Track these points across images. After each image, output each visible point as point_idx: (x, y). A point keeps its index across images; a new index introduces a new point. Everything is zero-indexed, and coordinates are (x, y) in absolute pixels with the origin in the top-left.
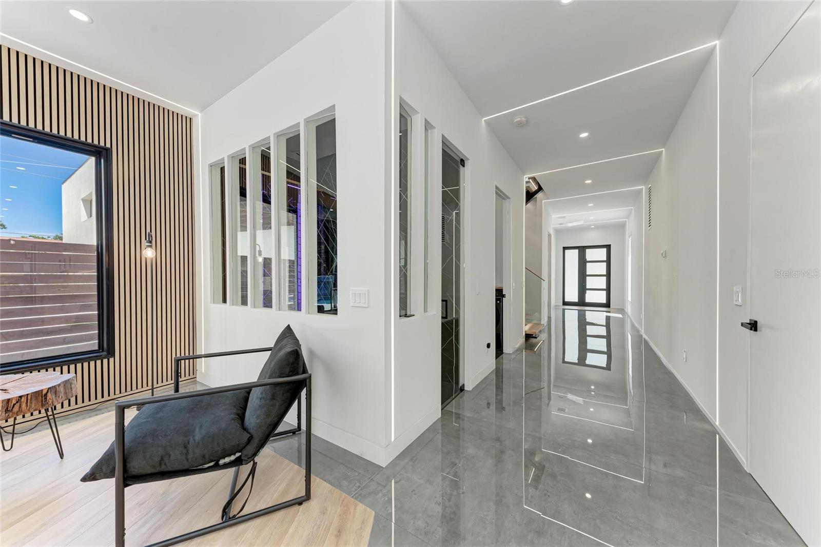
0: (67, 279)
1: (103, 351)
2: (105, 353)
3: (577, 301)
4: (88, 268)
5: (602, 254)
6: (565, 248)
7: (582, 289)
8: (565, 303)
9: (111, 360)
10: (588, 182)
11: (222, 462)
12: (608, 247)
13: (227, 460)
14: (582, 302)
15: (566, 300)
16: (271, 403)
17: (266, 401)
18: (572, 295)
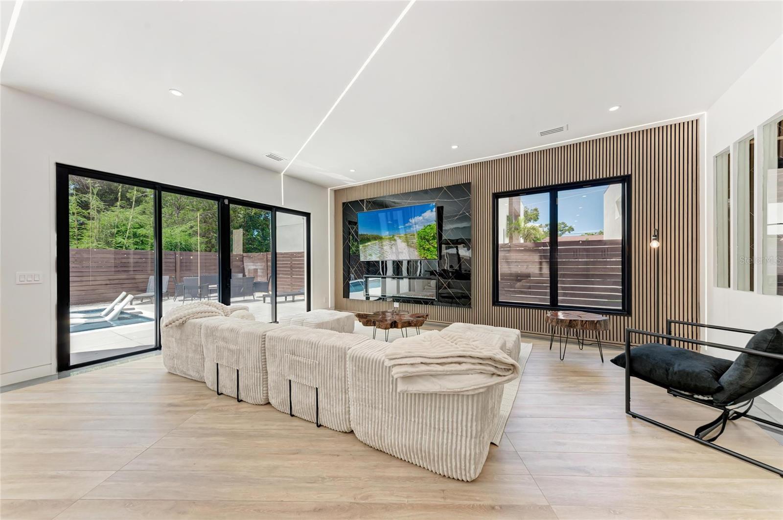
0: (606, 263)
1: (625, 311)
2: (626, 313)
4: (616, 256)
9: (630, 318)
11: (696, 396)
13: (700, 397)
16: (745, 369)
17: (739, 366)
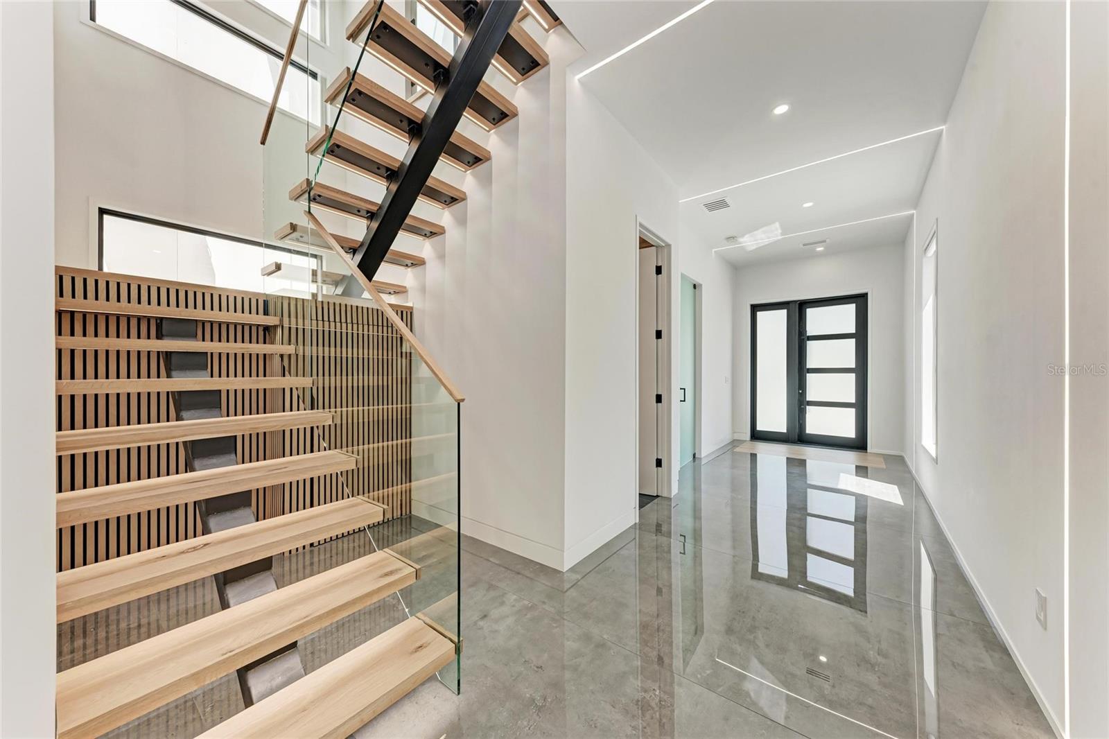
3: (784, 430)
5: (844, 319)
6: (755, 308)
7: (799, 403)
8: (756, 436)
10: (782, 109)
12: (860, 300)
14: (797, 436)
15: (760, 427)
18: (774, 418)
